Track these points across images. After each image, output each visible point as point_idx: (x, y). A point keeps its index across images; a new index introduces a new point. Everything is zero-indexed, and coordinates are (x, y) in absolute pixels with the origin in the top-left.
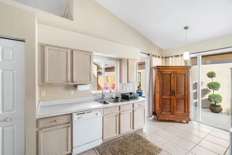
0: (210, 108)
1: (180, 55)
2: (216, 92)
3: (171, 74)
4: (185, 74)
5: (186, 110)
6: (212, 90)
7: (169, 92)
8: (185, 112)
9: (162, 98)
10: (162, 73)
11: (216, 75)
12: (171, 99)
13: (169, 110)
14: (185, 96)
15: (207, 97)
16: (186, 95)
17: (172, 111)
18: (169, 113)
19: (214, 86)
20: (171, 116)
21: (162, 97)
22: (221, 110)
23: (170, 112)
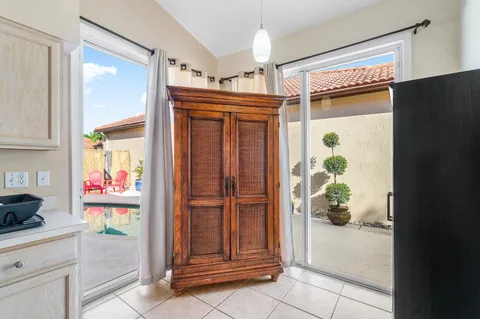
0: (328, 215)
1: (257, 71)
2: (340, 179)
3: (221, 121)
4: (266, 122)
5: (270, 240)
6: (332, 175)
7: (217, 182)
8: (267, 247)
9: (193, 208)
10: (192, 114)
11: (339, 141)
12: (221, 208)
13: (216, 248)
14: (266, 193)
15: (323, 191)
16: (270, 191)
17: (226, 249)
18: (217, 258)
19: (335, 165)
20: (225, 267)
21: (193, 203)
22: (349, 217)
23: (221, 252)
